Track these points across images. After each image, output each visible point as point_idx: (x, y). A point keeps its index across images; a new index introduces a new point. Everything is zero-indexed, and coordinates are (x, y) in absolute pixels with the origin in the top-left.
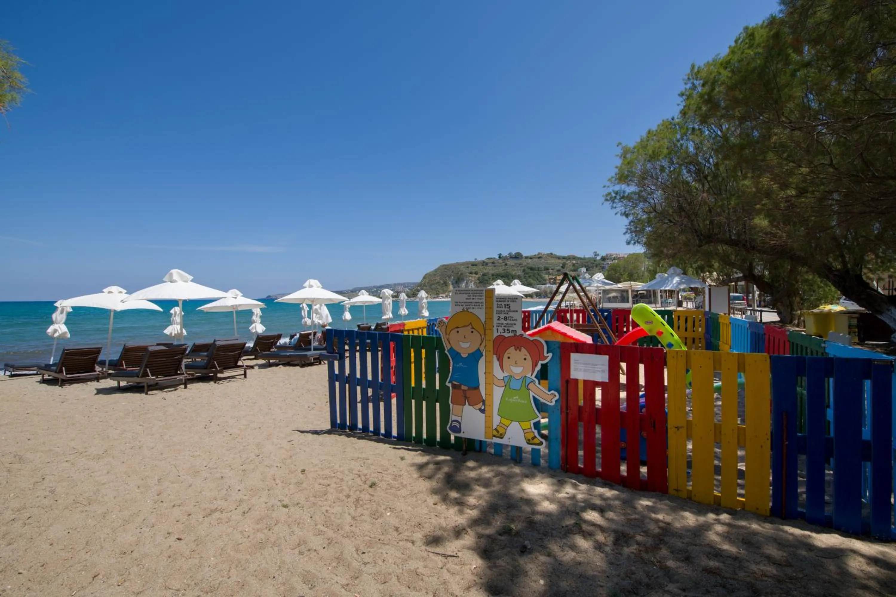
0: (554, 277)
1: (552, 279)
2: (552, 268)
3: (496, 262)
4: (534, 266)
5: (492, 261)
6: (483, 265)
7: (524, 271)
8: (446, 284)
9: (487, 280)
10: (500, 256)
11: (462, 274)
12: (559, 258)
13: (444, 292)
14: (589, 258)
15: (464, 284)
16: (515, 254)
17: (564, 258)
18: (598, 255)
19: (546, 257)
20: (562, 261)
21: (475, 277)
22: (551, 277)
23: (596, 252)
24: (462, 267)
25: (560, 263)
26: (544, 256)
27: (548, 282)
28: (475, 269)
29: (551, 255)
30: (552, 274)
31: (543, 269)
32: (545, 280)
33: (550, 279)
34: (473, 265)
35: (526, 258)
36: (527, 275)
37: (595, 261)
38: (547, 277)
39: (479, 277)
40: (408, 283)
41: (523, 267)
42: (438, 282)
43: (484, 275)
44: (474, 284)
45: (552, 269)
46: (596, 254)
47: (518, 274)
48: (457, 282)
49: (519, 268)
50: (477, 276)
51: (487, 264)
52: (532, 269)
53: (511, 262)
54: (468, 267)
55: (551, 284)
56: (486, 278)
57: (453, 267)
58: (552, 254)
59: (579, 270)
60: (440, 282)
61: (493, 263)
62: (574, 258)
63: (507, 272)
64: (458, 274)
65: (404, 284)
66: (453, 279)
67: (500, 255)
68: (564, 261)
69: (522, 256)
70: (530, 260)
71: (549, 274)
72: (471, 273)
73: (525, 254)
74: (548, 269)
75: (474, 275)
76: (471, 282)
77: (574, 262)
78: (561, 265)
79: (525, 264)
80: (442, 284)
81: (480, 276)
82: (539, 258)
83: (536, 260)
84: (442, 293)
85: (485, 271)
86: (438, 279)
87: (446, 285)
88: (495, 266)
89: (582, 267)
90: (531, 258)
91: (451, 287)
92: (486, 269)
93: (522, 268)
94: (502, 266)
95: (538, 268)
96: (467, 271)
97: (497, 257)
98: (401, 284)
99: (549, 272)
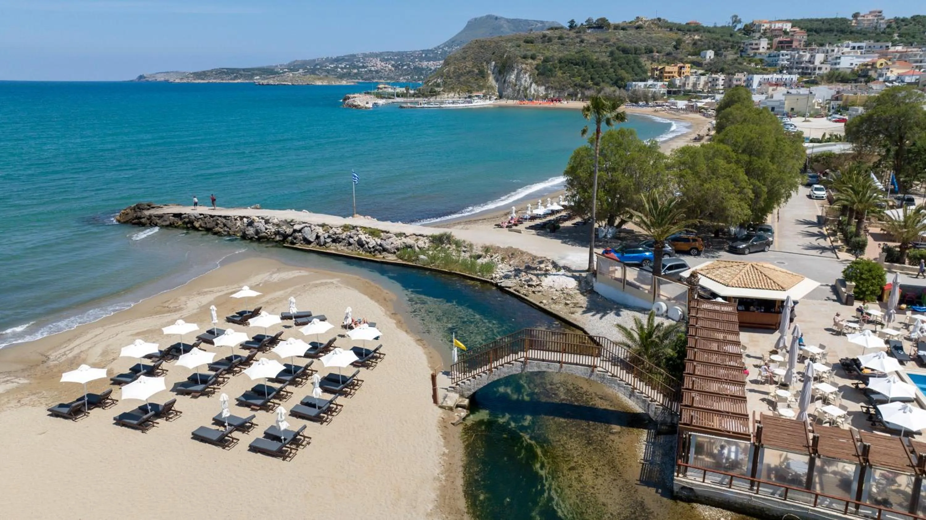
0: (660, 67)
1: (657, 69)
2: (660, 48)
3: (565, 36)
4: (628, 46)
5: (558, 33)
6: (543, 42)
7: (612, 54)
8: (482, 74)
9: (550, 70)
10: (572, 25)
11: (509, 58)
12: (671, 27)
13: (480, 88)
14: (723, 27)
15: (513, 76)
16: (597, 21)
17: (680, 28)
18: (740, 22)
19: (649, 26)
20: (675, 36)
21: (531, 64)
22: (655, 66)
23: (736, 16)
24: (510, 45)
25: (672, 39)
26: (647, 24)
27: (649, 74)
28: (531, 49)
29: (659, 22)
30: (659, 62)
31: (644, 51)
32: (645, 72)
33: (653, 70)
34: (527, 42)
35: (616, 27)
36: (617, 63)
37: (731, 35)
38: (648, 65)
39: (538, 65)
40: (388, 53)
41: (610, 45)
42: (469, 72)
43: (546, 60)
44: (530, 76)
45: (657, 52)
46: (736, 20)
47: (602, 59)
48: (500, 72)
49: (603, 49)
50: (535, 62)
51: (550, 40)
52: (625, 51)
53: (590, 36)
54: (519, 46)
55: (655, 81)
56: (549, 65)
57: (493, 45)
58: (659, 19)
59: (702, 53)
60: (473, 71)
61: (560, 38)
62: (696, 28)
63: (584, 56)
64: (501, 57)
65: (381, 54)
66: (495, 66)
67: (572, 22)
68: (680, 35)
69: (609, 25)
70: (622, 32)
71: (653, 60)
72: (525, 57)
73: (613, 20)
74: (651, 51)
75: (530, 61)
76: (525, 73)
77: (696, 37)
78: (674, 43)
79: (613, 40)
80: (477, 74)
81: (539, 62)
82: (638, 27)
83: (632, 32)
84: (478, 91)
85: (548, 54)
86: (469, 64)
87: (483, 77)
88: (563, 44)
89: (709, 48)
90: (623, 29)
91: (491, 80)
92: (548, 50)
93: (610, 49)
94: (575, 43)
95: (636, 49)
96: (517, 53)
97: (567, 25)
98: (376, 55)
99: (652, 57)
